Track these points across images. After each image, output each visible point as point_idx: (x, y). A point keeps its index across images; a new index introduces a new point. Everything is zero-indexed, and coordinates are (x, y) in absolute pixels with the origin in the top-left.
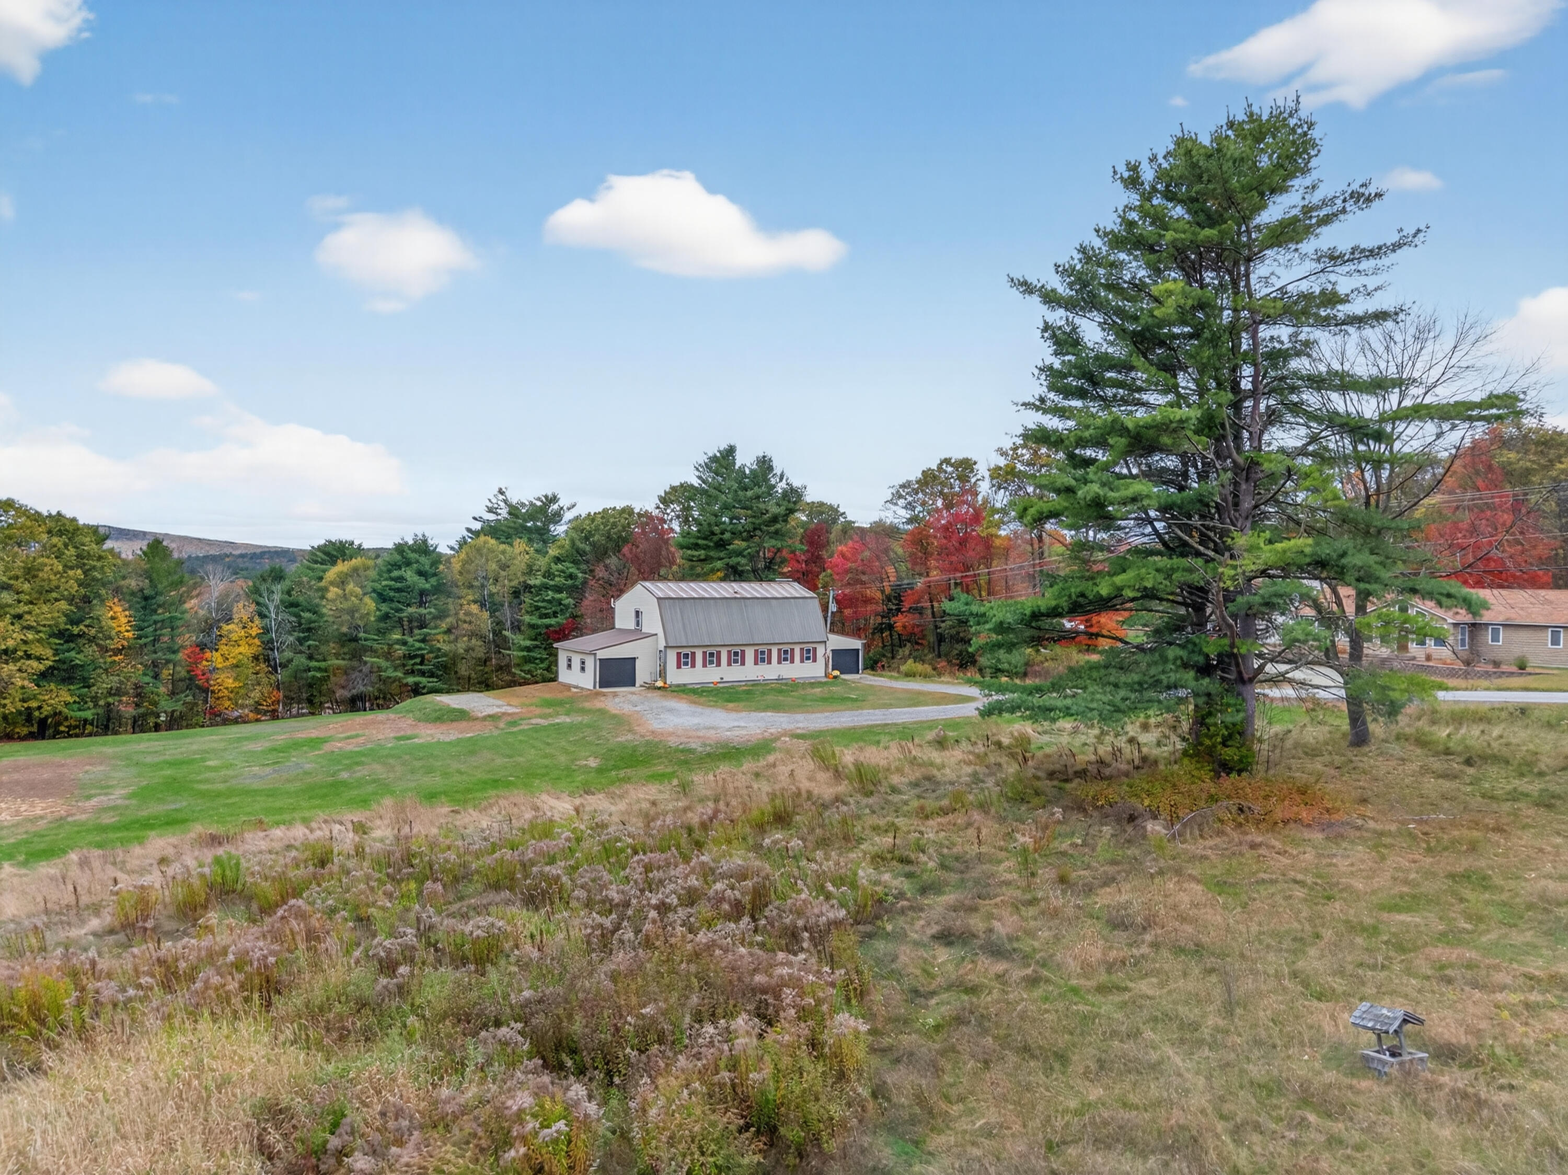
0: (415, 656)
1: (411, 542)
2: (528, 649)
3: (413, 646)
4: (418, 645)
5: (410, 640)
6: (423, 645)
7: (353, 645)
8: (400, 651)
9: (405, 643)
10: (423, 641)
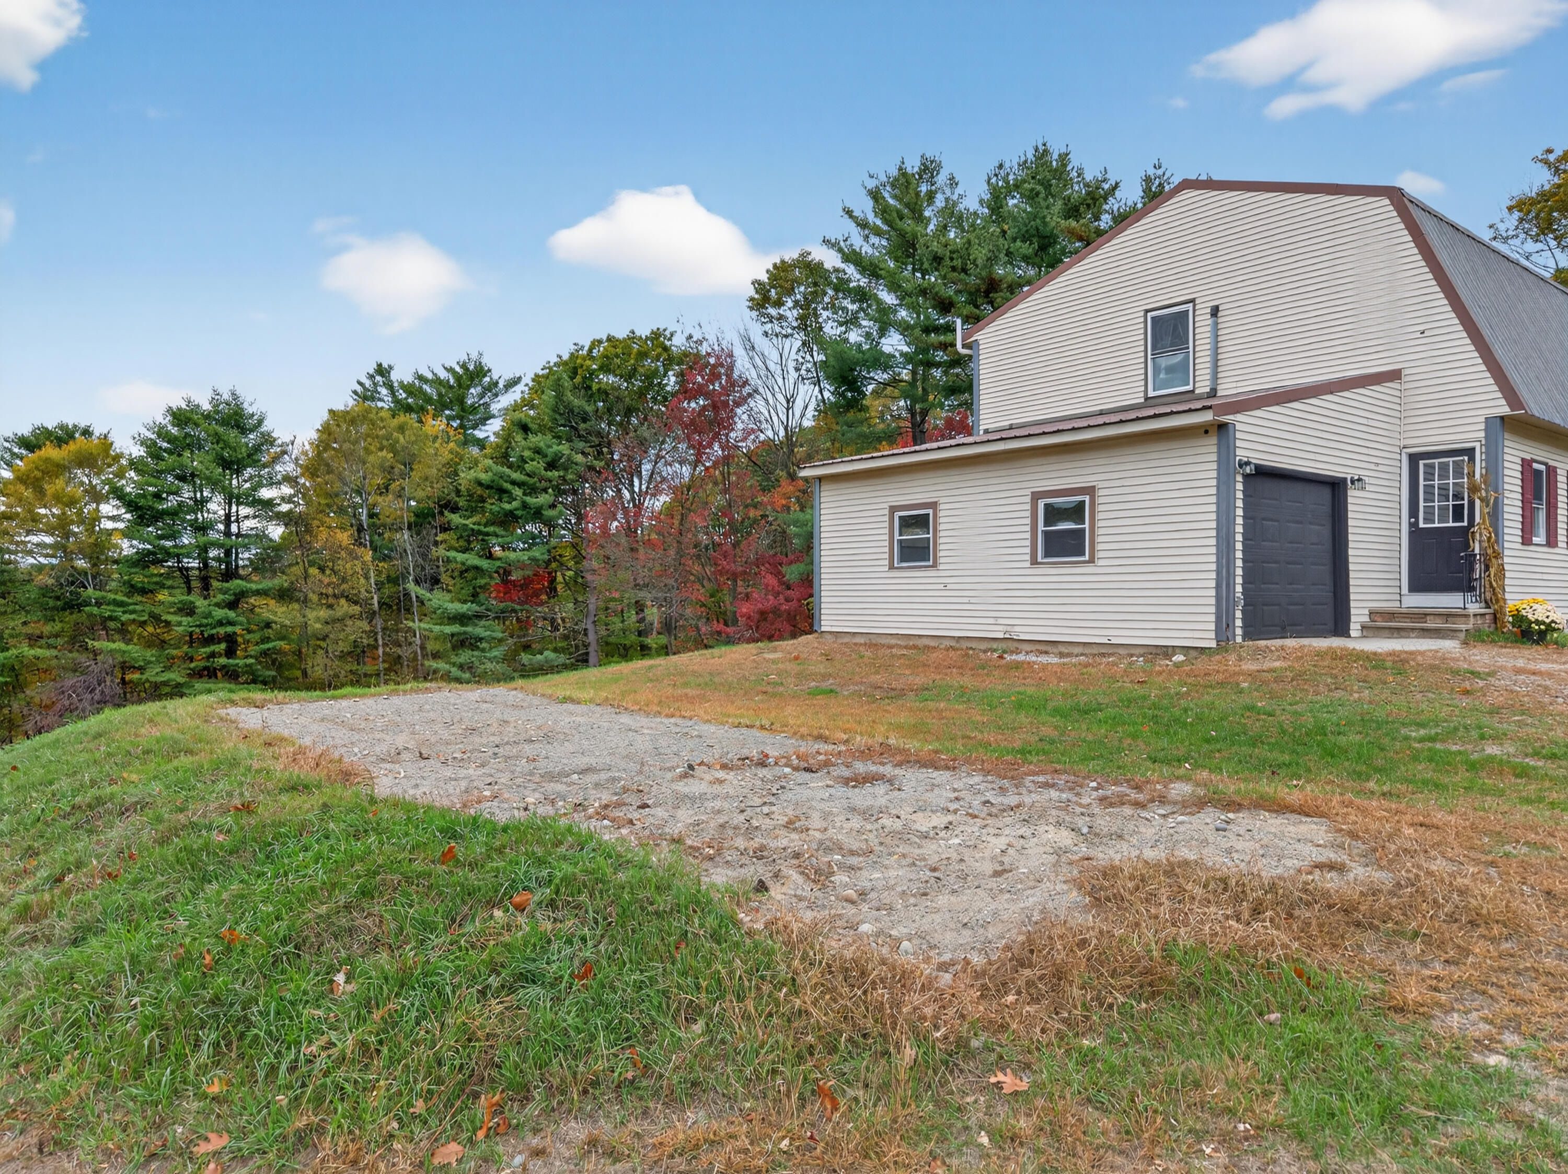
0: (211, 640)
1: (206, 406)
2: (461, 619)
3: (208, 615)
4: (219, 613)
5: (201, 604)
6: (232, 614)
7: (71, 618)
8: (182, 625)
9: (188, 610)
10: (232, 605)
